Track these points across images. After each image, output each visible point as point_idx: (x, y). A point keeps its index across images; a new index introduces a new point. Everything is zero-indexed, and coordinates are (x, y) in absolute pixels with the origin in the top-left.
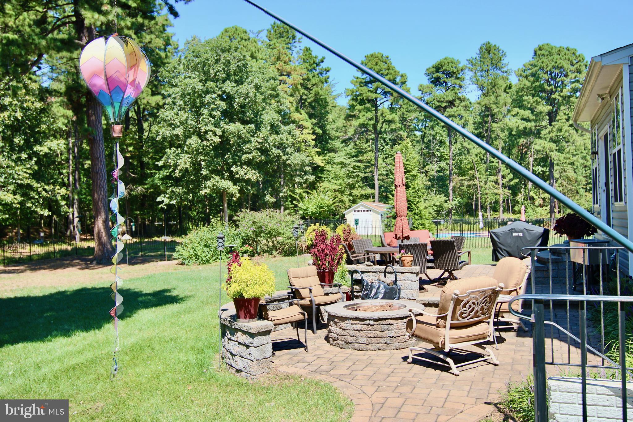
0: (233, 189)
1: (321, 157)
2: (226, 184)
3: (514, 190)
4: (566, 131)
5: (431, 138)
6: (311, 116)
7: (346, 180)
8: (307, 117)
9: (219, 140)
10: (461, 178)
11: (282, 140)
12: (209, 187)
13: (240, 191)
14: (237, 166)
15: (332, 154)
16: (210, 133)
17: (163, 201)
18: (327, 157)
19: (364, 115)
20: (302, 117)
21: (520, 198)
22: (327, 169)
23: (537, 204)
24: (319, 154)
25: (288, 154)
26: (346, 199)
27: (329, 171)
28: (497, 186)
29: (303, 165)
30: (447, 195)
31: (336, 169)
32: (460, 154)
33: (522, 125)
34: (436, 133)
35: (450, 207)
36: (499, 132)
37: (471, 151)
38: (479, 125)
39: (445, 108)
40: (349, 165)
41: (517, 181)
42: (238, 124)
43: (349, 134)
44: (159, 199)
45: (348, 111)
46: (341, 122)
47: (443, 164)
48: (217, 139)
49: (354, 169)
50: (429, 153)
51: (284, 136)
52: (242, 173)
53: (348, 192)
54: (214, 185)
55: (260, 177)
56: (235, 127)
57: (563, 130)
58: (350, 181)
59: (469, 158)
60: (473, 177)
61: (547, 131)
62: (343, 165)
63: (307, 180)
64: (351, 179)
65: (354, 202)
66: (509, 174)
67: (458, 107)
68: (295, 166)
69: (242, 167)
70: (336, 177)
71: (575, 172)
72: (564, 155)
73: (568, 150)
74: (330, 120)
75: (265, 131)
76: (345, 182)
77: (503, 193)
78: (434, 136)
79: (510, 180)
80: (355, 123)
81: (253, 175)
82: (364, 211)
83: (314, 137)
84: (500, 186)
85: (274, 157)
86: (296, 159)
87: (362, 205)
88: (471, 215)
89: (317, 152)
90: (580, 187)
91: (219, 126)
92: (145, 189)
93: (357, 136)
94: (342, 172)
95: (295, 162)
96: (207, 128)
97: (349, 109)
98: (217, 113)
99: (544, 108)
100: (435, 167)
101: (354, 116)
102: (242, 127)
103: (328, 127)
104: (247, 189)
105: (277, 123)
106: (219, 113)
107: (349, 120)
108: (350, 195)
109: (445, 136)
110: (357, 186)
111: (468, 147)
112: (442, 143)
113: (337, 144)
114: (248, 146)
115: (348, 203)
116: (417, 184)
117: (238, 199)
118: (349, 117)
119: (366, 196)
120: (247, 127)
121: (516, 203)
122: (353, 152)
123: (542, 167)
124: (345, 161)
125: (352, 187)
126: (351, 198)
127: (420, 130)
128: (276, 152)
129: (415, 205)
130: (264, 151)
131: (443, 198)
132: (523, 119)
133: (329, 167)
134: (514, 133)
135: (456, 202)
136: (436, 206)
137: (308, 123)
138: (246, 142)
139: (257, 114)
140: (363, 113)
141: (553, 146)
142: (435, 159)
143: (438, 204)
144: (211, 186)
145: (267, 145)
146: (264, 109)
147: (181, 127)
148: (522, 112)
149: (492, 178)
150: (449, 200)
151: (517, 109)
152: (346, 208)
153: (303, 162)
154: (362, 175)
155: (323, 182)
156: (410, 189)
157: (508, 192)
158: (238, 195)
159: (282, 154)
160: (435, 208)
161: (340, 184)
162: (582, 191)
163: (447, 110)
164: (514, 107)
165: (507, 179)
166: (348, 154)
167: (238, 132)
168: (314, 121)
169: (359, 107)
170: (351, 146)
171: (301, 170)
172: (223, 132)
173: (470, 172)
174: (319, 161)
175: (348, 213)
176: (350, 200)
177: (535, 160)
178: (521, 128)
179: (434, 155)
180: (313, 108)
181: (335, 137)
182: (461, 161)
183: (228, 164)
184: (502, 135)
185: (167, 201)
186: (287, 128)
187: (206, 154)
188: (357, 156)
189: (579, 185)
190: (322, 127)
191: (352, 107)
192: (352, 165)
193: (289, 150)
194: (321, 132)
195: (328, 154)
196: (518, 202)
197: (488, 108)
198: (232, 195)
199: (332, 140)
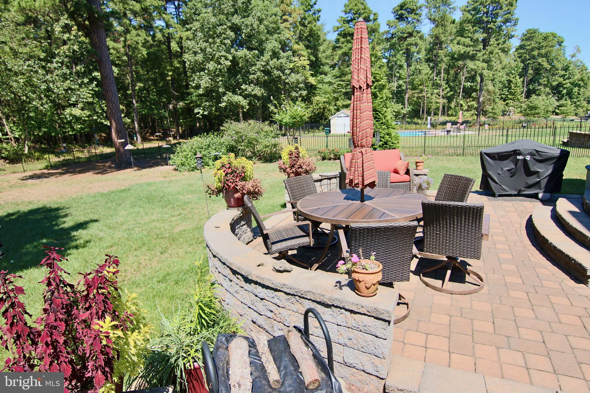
0: (244, 102)
1: (314, 78)
2: (238, 99)
3: (450, 99)
4: (496, 53)
5: (394, 63)
6: (307, 47)
7: (332, 94)
8: (304, 48)
9: (230, 64)
10: (413, 92)
11: (281, 63)
12: (225, 101)
13: (249, 104)
14: (246, 84)
15: (323, 76)
16: (223, 58)
17: (199, 113)
18: (319, 78)
19: (346, 46)
20: (300, 47)
21: (453, 105)
22: (319, 87)
23: (464, 109)
24: (312, 75)
25: (286, 75)
26: (332, 108)
27: (321, 88)
28: (439, 97)
29: (298, 83)
30: (403, 104)
31: (326, 87)
32: (413, 75)
33: (462, 49)
34: (398, 59)
35: (405, 112)
36: (443, 57)
37: (422, 72)
38: (430, 51)
39: (406, 38)
40: (335, 83)
41: (452, 93)
42: (245, 50)
43: (335, 61)
44: (196, 111)
45: (334, 43)
46: (329, 52)
47: (401, 82)
48: (228, 63)
49: (338, 86)
50: (391, 74)
51: (283, 61)
52: (250, 89)
53: (333, 104)
54: (228, 100)
55: (265, 92)
56: (242, 52)
57: (494, 53)
58: (335, 95)
59: (420, 77)
60: (422, 91)
61: (482, 53)
62: (330, 83)
63: (301, 94)
64: (336, 94)
65: (338, 110)
66: (447, 88)
67: (415, 37)
68: (292, 84)
69: (249, 85)
70: (325, 93)
71: (494, 86)
72: (492, 72)
73: (496, 68)
74: (322, 50)
75: (267, 56)
76: (331, 96)
77: (442, 101)
78: (396, 61)
79: (448, 93)
80: (340, 52)
81: (258, 91)
82: (344, 117)
83: (308, 62)
84: (441, 97)
85: (276, 77)
86: (293, 78)
87: (343, 113)
88: (419, 118)
89: (311, 74)
90: (496, 97)
91: (230, 52)
92: (185, 103)
93: (340, 62)
94: (330, 89)
95: (292, 81)
96: (220, 54)
97: (335, 42)
98: (228, 42)
99: (480, 36)
100: (396, 84)
101: (339, 47)
102: (248, 52)
103: (320, 55)
104: (254, 102)
105: (277, 50)
106: (229, 42)
107: (336, 51)
108: (335, 105)
109: (403, 61)
110: (340, 98)
111: (420, 68)
112: (401, 67)
113: (326, 68)
114: (253, 68)
115: (333, 111)
116: (385, 93)
117: (247, 110)
118: (335, 48)
119: (346, 105)
120: (252, 53)
121: (449, 108)
122: (338, 74)
123: (471, 83)
124: (332, 81)
125: (337, 99)
126: (336, 107)
127: (386, 58)
128: (277, 73)
129: (382, 114)
130: (267, 72)
131: (400, 106)
132: (464, 45)
133: (320, 86)
134: (456, 56)
135: (409, 109)
136: (395, 112)
137: (305, 53)
138: (252, 65)
139: (261, 42)
140: (345, 44)
141: (485, 65)
142: (396, 79)
143: (397, 110)
144: (226, 100)
145: (269, 67)
146: (267, 39)
147: (202, 54)
148: (463, 39)
149: (436, 91)
150: (404, 107)
151: (459, 38)
152: (332, 115)
153: (297, 80)
154: (344, 91)
155: (316, 96)
156: (378, 98)
157: (445, 101)
158: (247, 107)
159: (281, 75)
160: (394, 114)
161: (328, 98)
162: (497, 100)
163: (408, 39)
164: (457, 36)
165: (445, 92)
166: (334, 76)
167: (245, 57)
168: (309, 51)
169: (342, 40)
170: (337, 69)
171: (297, 87)
172: (234, 57)
173: (420, 87)
174: (312, 80)
175: (333, 118)
176: (335, 109)
177: (466, 78)
178: (462, 52)
179: (395, 76)
180: (309, 41)
181: (326, 63)
182: (413, 80)
183: (239, 83)
184: (445, 59)
185: (201, 112)
186: (285, 54)
187: (223, 76)
188: (340, 77)
189: (496, 95)
190: (316, 56)
191: (338, 41)
192: (337, 84)
193: (288, 72)
194: (314, 59)
195: (320, 76)
196: (451, 108)
197: (437, 37)
198: (243, 107)
199: (323, 65)
